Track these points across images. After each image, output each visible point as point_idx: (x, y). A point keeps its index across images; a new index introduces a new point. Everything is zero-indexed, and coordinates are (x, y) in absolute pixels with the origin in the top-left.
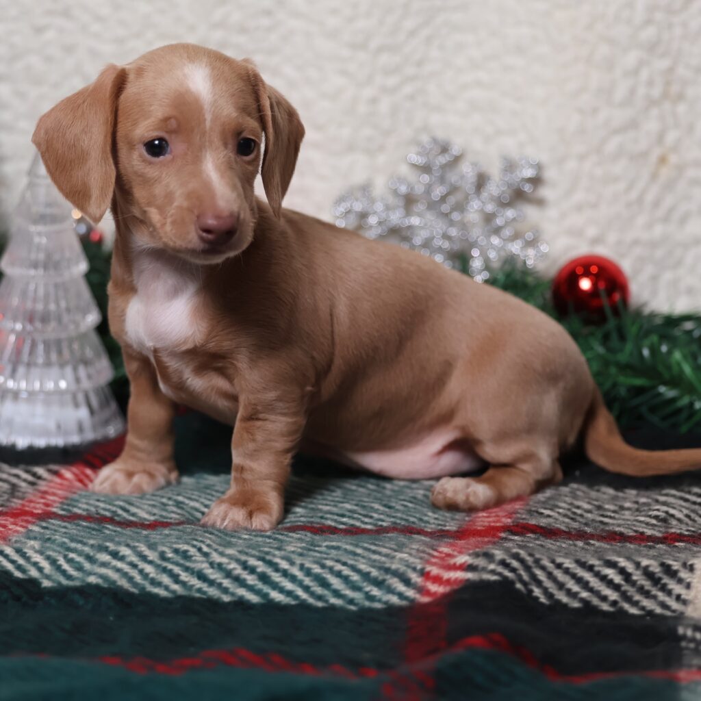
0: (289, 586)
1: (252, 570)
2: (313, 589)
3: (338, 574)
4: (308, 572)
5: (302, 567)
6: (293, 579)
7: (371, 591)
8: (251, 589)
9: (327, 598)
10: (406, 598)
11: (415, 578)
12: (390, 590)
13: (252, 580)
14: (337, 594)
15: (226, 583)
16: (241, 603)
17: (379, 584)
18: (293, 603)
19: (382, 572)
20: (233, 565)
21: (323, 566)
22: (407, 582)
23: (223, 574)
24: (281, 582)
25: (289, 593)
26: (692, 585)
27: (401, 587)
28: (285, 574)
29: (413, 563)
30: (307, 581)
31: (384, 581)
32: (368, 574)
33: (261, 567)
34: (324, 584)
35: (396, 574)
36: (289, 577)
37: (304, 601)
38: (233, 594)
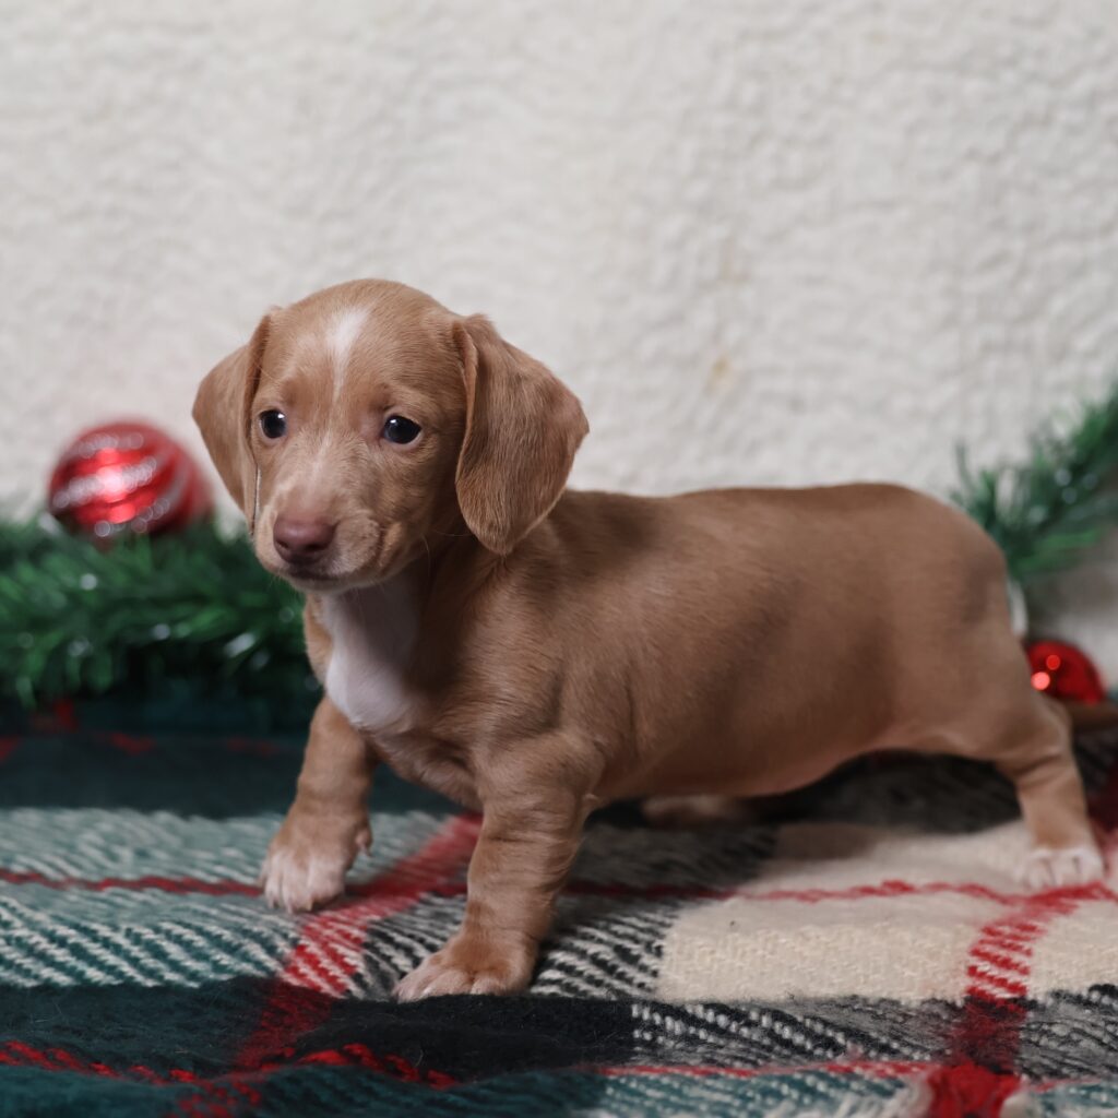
0: (111, 959)
1: (62, 942)
2: (143, 962)
3: (178, 940)
4: (137, 939)
5: (129, 933)
6: (117, 950)
7: (221, 959)
8: (60, 967)
9: (161, 973)
10: (265, 969)
11: (283, 947)
12: (246, 958)
13: (64, 955)
14: (175, 966)
15: (28, 963)
16: (48, 988)
17: (231, 949)
18: (116, 982)
19: (239, 935)
20: (36, 938)
21: (157, 930)
22: (271, 950)
23: (24, 952)
24: (101, 955)
25: (111, 970)
26: (661, 973)
27: (262, 955)
28: (106, 943)
29: (284, 927)
30: (136, 951)
31: (240, 945)
32: (219, 936)
33: (74, 937)
34: (159, 954)
35: (257, 938)
36: (111, 947)
37: (132, 978)
38: (36, 977)
